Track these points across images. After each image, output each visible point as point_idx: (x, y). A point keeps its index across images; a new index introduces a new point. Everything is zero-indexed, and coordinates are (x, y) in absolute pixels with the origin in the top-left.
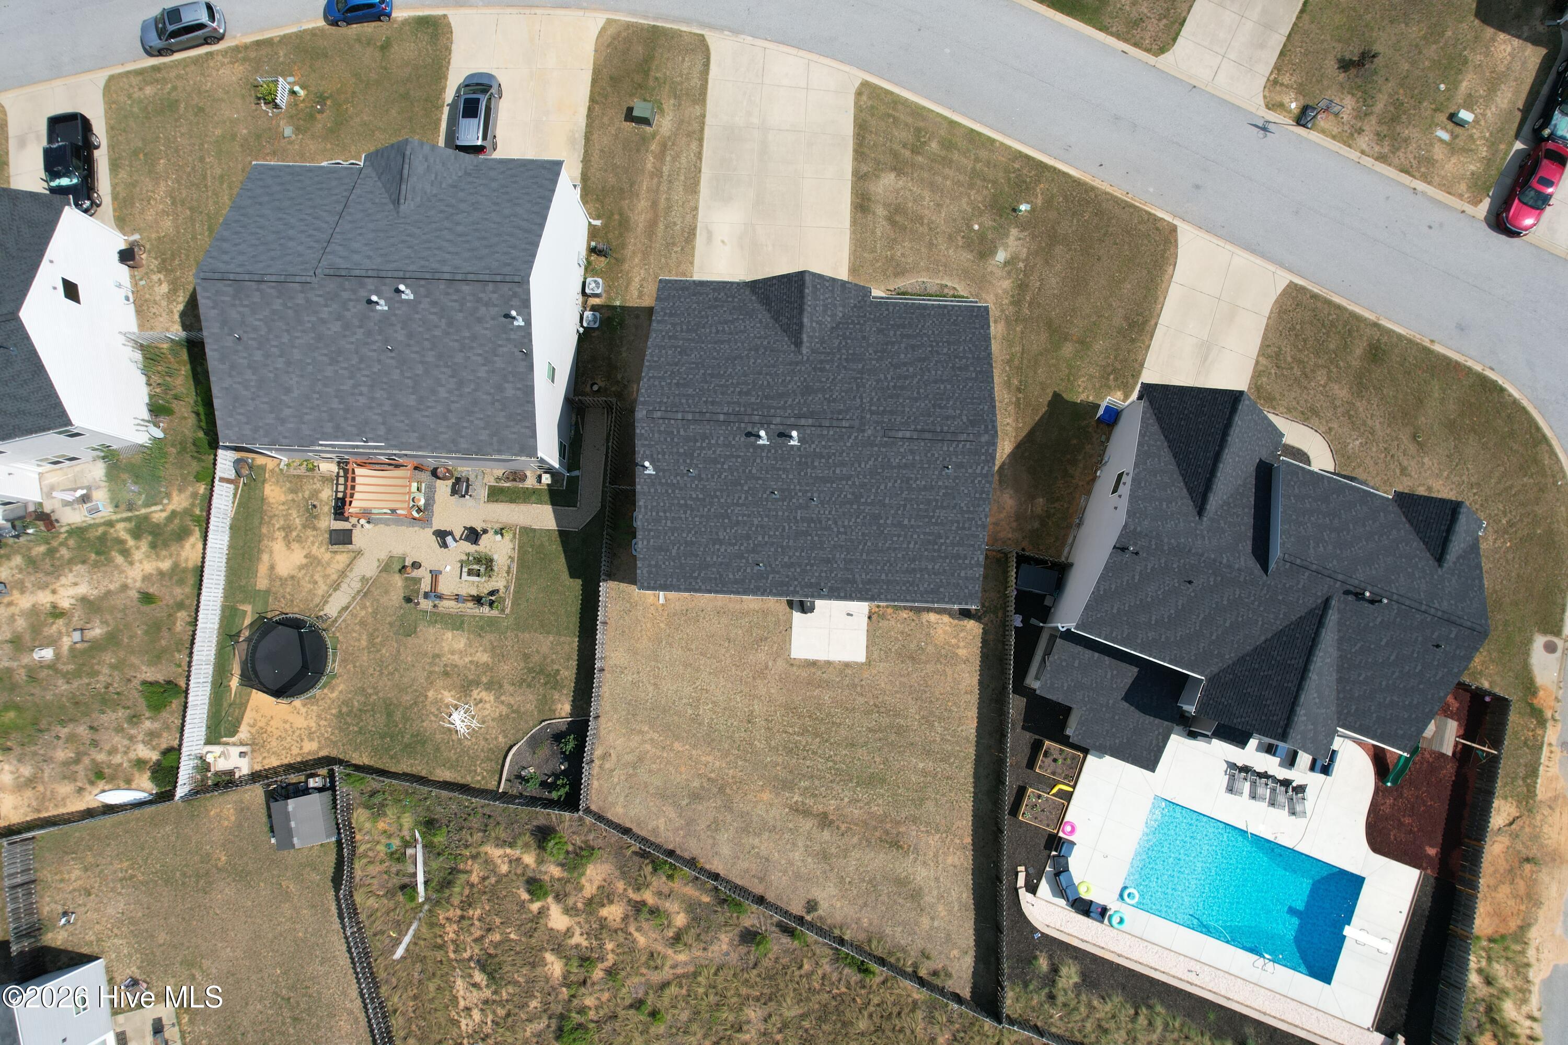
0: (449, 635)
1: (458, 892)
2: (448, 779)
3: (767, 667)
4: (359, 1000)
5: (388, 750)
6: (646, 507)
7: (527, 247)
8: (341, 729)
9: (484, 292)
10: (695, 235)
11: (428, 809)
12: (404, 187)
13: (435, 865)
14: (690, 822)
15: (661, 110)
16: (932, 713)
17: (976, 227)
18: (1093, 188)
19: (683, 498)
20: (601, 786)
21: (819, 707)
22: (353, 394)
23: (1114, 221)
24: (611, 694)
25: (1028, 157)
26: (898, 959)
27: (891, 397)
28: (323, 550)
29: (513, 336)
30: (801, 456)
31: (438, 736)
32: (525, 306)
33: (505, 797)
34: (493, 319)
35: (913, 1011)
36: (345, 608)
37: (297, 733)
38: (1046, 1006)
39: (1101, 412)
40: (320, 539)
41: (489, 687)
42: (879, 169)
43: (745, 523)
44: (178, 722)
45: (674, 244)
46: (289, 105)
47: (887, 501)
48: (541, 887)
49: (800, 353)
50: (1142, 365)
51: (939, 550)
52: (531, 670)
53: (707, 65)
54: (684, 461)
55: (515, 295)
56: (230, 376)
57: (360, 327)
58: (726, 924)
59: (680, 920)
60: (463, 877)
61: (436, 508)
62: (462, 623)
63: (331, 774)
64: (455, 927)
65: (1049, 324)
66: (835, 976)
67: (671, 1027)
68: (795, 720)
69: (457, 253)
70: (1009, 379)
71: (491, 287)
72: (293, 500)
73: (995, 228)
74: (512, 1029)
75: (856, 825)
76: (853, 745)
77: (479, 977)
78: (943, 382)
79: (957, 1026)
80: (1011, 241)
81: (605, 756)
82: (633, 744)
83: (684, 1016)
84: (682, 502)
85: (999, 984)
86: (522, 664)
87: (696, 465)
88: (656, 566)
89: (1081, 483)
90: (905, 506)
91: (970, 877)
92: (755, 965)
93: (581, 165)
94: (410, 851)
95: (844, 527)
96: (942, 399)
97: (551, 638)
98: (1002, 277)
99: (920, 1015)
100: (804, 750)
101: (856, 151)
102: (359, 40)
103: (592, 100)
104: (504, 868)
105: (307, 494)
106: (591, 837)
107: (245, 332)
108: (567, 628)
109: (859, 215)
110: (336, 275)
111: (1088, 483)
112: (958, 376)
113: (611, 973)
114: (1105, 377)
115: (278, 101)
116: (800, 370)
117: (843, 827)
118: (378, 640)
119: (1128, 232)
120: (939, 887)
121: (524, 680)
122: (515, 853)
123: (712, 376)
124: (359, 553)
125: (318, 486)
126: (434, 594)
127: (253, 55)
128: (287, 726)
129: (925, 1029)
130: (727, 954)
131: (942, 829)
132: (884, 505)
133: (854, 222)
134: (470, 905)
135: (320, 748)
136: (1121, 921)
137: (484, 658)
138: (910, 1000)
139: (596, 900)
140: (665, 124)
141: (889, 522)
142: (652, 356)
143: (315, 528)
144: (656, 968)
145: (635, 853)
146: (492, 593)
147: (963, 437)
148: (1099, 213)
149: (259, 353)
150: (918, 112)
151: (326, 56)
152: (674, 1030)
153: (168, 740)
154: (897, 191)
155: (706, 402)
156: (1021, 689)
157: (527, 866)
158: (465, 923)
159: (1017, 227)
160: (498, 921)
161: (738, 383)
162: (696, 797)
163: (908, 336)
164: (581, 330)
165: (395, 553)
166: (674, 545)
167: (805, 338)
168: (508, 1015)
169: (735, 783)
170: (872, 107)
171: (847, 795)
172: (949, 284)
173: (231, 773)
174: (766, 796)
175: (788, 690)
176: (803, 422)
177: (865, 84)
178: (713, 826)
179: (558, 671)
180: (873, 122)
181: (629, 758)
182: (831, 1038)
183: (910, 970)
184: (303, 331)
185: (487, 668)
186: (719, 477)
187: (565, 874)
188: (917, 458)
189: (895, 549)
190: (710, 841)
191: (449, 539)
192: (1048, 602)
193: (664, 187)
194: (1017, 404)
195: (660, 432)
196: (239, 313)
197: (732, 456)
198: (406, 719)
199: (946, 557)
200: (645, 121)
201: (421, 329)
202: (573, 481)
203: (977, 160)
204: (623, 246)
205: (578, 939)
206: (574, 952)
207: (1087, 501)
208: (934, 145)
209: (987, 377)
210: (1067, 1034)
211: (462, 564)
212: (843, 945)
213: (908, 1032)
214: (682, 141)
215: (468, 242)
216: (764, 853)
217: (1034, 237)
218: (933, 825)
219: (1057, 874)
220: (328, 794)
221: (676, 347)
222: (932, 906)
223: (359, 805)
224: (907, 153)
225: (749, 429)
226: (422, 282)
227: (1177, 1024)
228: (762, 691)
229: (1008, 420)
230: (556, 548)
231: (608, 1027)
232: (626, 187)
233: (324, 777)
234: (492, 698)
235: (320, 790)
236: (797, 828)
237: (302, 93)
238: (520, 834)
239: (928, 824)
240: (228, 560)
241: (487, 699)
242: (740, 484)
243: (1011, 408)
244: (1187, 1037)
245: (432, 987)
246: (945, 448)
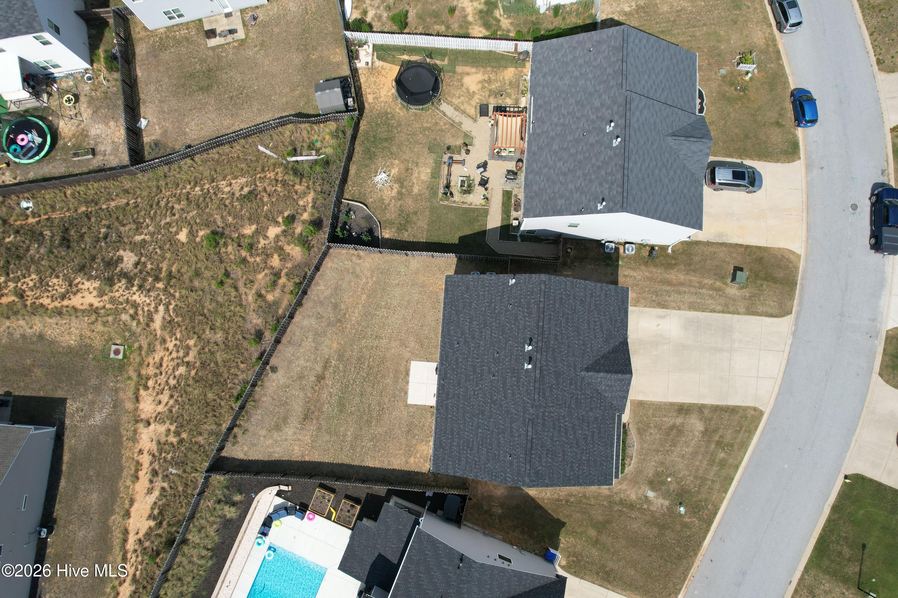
0: (429, 171)
1: (290, 178)
2: (350, 172)
3: (406, 347)
4: (238, 129)
5: (367, 139)
6: (491, 280)
7: (645, 211)
8: (379, 114)
9: (617, 186)
10: (663, 308)
11: (334, 162)
12: (682, 138)
13: (306, 166)
14: (322, 303)
15: (742, 288)
16: (378, 441)
17: (669, 479)
18: (696, 554)
19: (495, 301)
20: (343, 254)
21: (383, 376)
22: (559, 115)
23: (674, 566)
24: (393, 260)
25: (715, 514)
26: (243, 416)
27: (554, 424)
28: (477, 101)
29: (592, 203)
30: (518, 370)
31: (373, 166)
32: (609, 210)
33: (338, 202)
34: (601, 192)
35: (216, 423)
36: (445, 115)
37: (378, 91)
38: (215, 498)
39: (552, 551)
40: (484, 99)
41: (400, 193)
42: (707, 421)
43: (481, 336)
44: (386, 30)
45: (657, 296)
46: (740, 71)
47: (492, 420)
48: (290, 223)
49: (582, 371)
50: (582, 578)
51: (463, 449)
52: (408, 215)
53: (772, 316)
54: (516, 302)
55: (615, 204)
56: (569, 47)
57: (597, 117)
58: (266, 322)
59: (270, 297)
60: (298, 181)
61: (500, 162)
62: (435, 178)
63: (354, 110)
64: (273, 177)
65: (608, 522)
66: (236, 381)
67: (215, 292)
68: (377, 363)
69: (641, 170)
70: (574, 496)
71: (620, 190)
72: (505, 84)
73: (669, 491)
74: (219, 208)
75: (318, 396)
76: (362, 395)
77: (246, 190)
78: (563, 455)
79: (207, 448)
80: (661, 501)
81: (359, 257)
82: (365, 272)
83: (220, 299)
84: (493, 301)
85: (228, 472)
86: (411, 211)
87: (514, 309)
88: (458, 286)
89: (510, 536)
90: (489, 430)
91: (287, 459)
92: (244, 338)
93: (705, 240)
94: (314, 152)
95: (478, 394)
96: (552, 455)
97: (426, 227)
98: (637, 494)
99: (214, 427)
100: (360, 367)
101: (717, 406)
102: (782, 109)
103: (747, 247)
104: (301, 203)
105: (509, 91)
106: (316, 249)
107: (594, 54)
108: (431, 236)
109: (677, 407)
110: (627, 102)
111: (510, 540)
112: (567, 465)
113: (244, 261)
114: (575, 555)
115: (741, 65)
116: (571, 370)
117: (317, 388)
118: (427, 132)
119: (667, 575)
120: (281, 441)
121: (403, 212)
122: (309, 209)
123: (567, 319)
124: (475, 121)
125: (513, 97)
126: (451, 162)
127: (771, 49)
128: (381, 86)
129: (206, 430)
130: (251, 323)
131: (314, 444)
132: (490, 418)
133: (672, 404)
134: (283, 185)
135: (369, 103)
136: (259, 544)
137: (416, 190)
138: (222, 422)
139: (282, 252)
140: (732, 290)
141: (480, 420)
142: (579, 283)
143: (489, 96)
144: (246, 284)
145: (306, 273)
146: (451, 194)
147: (528, 467)
148: (680, 557)
149: (582, 62)
150: (744, 446)
151: (771, 90)
152: (213, 293)
153: (376, 26)
154: (692, 431)
155: (550, 315)
156: (390, 493)
157: (302, 215)
158: (274, 182)
159: (670, 505)
160: (274, 200)
161: (562, 334)
162: (336, 306)
163: (593, 436)
164: (603, 242)
165: (475, 140)
166: (470, 296)
167: (591, 374)
168: (226, 206)
169: (343, 328)
170: (746, 417)
171: (334, 391)
172: (633, 462)
173: (357, 58)
174: (335, 345)
175: (393, 359)
176: (538, 371)
177: (761, 413)
178: (319, 316)
179: (407, 231)
180: (736, 417)
181: (358, 269)
182: (204, 378)
183: (238, 423)
184: (594, 86)
185: (410, 192)
186: (507, 322)
187: (296, 236)
188: (516, 439)
189: (465, 423)
190: (311, 314)
191: (482, 169)
192: (440, 512)
193: (692, 290)
194: (558, 500)
195: (533, 288)
196: (605, 50)
197: (519, 329)
198: (383, 149)
199: (459, 454)
200: (734, 279)
201: (595, 151)
202: (514, 238)
203: (713, 482)
204: (656, 266)
205: (262, 242)
206: (256, 240)
207: (499, 539)
208: (722, 455)
209: (567, 482)
210: (199, 509)
211: (468, 177)
212: (251, 386)
213: (205, 420)
214: (722, 301)
215: (648, 176)
216: (304, 344)
217: (663, 515)
218: (316, 439)
219: (286, 509)
220: (344, 108)
221: (585, 297)
222: (272, 437)
223: (338, 125)
224: (717, 438)
225: (534, 340)
226: (623, 151)
227: (201, 572)
228: (393, 344)
229: (549, 494)
230: (476, 228)
231: (216, 258)
232: (693, 267)
233: (354, 106)
234: (393, 195)
235: (346, 105)
236: (317, 362)
237: (747, 78)
238: (319, 211)
239: (317, 436)
240: (473, 51)
241: (393, 192)
242: (503, 334)
243: (556, 496)
244: (194, 578)
245: (243, 166)
246: (521, 456)
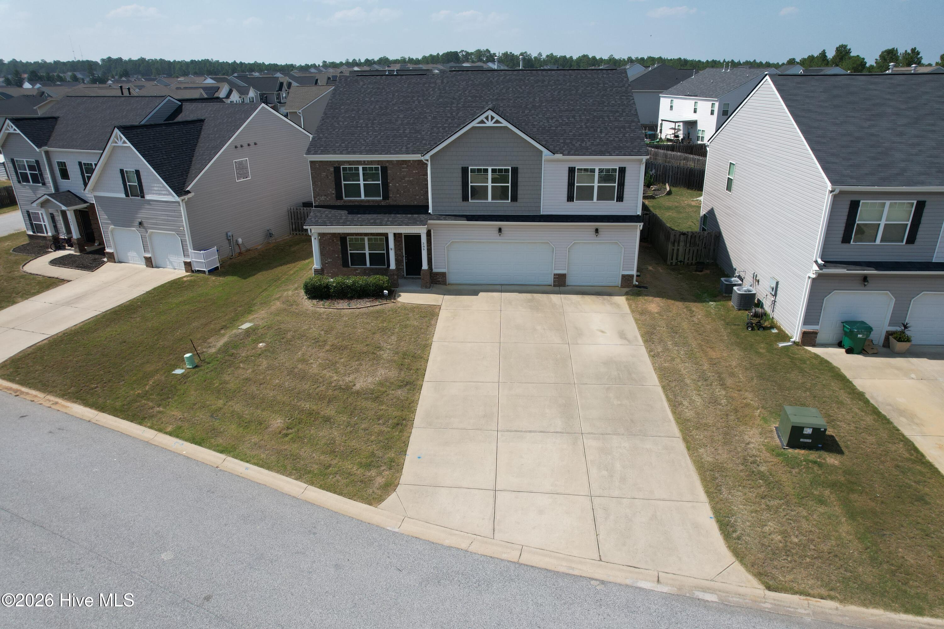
17: (261, 346)
42: (377, 394)
73: (237, 349)
80: (222, 342)
101: (412, 411)
133: (427, 347)
154: (357, 370)
170: (368, 466)
177: (374, 500)
